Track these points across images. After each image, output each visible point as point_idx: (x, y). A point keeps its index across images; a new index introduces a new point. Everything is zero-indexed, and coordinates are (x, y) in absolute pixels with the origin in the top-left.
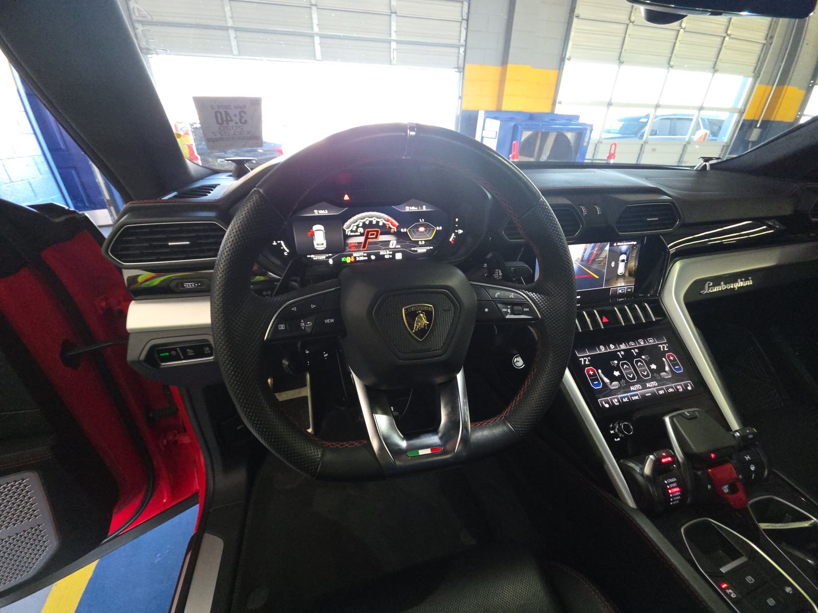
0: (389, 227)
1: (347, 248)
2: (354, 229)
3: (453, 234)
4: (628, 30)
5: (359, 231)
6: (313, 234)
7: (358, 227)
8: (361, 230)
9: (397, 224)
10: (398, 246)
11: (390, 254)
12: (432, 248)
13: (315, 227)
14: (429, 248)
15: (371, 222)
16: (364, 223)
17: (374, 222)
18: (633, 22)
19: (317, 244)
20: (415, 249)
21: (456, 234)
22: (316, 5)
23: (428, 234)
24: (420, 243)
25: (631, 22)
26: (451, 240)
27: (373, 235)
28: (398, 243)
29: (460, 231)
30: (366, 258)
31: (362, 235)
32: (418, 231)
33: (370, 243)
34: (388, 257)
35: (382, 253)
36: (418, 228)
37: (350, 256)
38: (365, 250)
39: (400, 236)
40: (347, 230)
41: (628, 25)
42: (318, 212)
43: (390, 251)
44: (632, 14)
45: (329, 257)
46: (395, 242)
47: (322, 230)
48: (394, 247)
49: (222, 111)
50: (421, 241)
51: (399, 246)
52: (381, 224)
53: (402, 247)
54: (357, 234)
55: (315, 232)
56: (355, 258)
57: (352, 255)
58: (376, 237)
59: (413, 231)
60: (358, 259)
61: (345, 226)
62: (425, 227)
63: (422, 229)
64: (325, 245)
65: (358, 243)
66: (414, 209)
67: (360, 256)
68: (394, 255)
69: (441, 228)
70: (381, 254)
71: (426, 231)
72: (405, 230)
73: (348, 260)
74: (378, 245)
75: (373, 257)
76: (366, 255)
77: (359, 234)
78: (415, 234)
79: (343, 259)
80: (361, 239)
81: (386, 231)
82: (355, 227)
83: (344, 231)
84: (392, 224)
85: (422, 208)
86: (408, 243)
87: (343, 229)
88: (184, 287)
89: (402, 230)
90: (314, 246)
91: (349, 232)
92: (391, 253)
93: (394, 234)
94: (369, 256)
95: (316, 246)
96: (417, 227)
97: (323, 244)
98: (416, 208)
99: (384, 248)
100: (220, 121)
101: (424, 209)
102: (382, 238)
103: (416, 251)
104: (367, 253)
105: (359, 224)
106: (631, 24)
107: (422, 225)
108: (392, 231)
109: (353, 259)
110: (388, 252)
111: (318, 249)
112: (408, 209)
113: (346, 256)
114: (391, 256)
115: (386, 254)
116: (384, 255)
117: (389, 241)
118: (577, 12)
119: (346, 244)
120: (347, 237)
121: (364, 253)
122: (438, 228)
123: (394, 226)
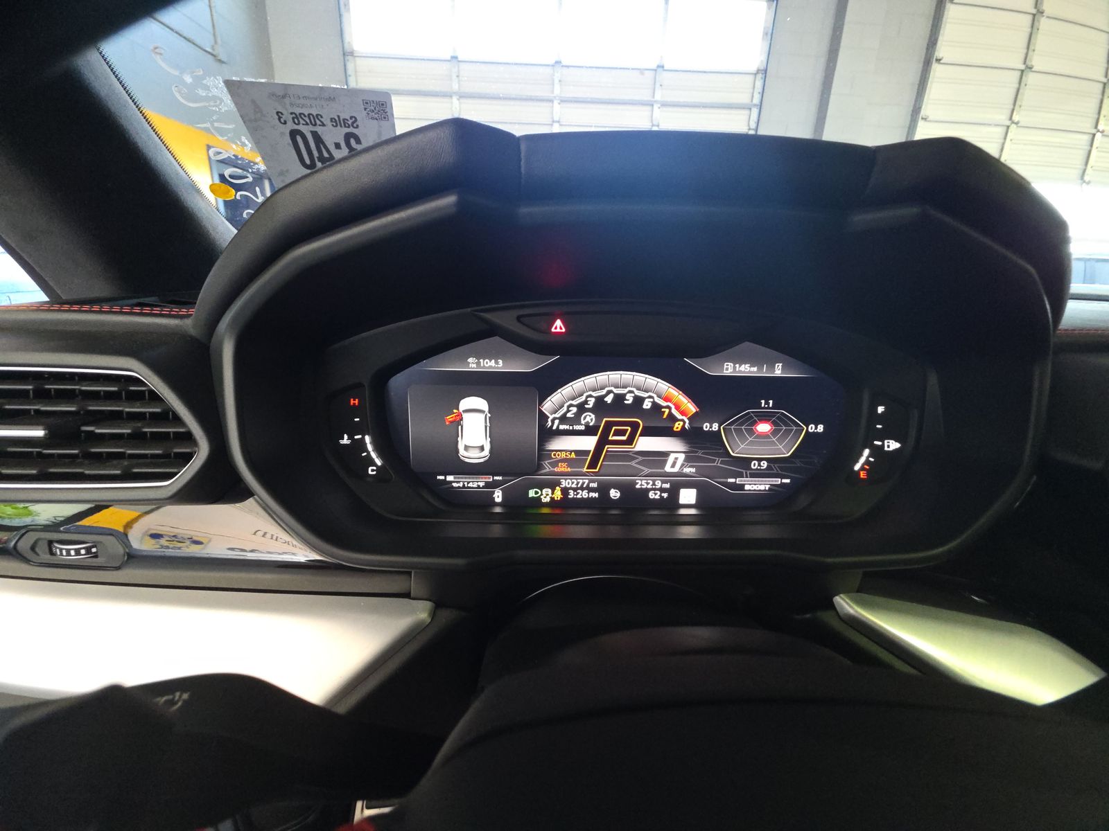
0: (670, 414)
1: (546, 463)
2: (569, 415)
3: (867, 452)
4: (1009, 134)
5: (583, 422)
6: (458, 421)
7: (582, 408)
8: (589, 418)
9: (692, 408)
10: (687, 470)
11: (662, 490)
12: (788, 481)
13: (468, 403)
14: (778, 481)
15: (620, 398)
16: (600, 400)
17: (629, 399)
18: (1017, 123)
19: (466, 448)
20: (739, 481)
21: (878, 452)
23: (781, 440)
24: (754, 465)
25: (1013, 122)
26: (857, 467)
27: (622, 433)
28: (689, 459)
29: (893, 445)
30: (595, 495)
31: (589, 431)
32: (751, 432)
33: (612, 456)
34: (657, 497)
35: (641, 484)
36: (755, 423)
37: (553, 485)
38: (596, 474)
39: (694, 437)
40: (551, 417)
41: (1008, 127)
42: (478, 364)
43: (663, 482)
44: (1015, 113)
45: (495, 485)
46: (682, 457)
47: (482, 412)
48: (676, 469)
49: (307, 130)
50: (759, 460)
51: (693, 470)
52: (647, 405)
53: (700, 472)
54: (577, 427)
55: (464, 415)
56: (565, 491)
57: (559, 484)
58: (630, 441)
59: (739, 431)
60: (572, 494)
61: (547, 406)
62: (774, 423)
63: (763, 428)
64: (486, 452)
65: (578, 452)
66: (746, 370)
67: (581, 487)
68: (674, 492)
69: (821, 428)
70: (638, 486)
71: (774, 433)
72: (715, 427)
73: (546, 495)
74: (633, 463)
75: (614, 494)
76: (594, 485)
77: (582, 428)
78: (743, 439)
79: (532, 493)
80: (588, 443)
81: (659, 425)
82: (574, 410)
83: (543, 417)
84: (677, 408)
85: (772, 368)
86: (718, 462)
87: (541, 413)
88: (54, 553)
89: (706, 426)
90: (457, 451)
91: (557, 422)
92: (667, 486)
93: (682, 435)
94: (603, 489)
95: (462, 452)
96: (752, 422)
97: (482, 448)
98: (755, 369)
99: (647, 471)
100: (308, 162)
101: (778, 371)
102: (645, 444)
103: (741, 487)
104: (600, 483)
105: (586, 402)
106: (1014, 126)
107: (765, 417)
108: (678, 426)
109: (558, 495)
110: (658, 484)
111: (467, 460)
112: (729, 369)
113: (541, 485)
114: (665, 495)
115: (654, 488)
116: (648, 490)
117: (665, 454)
119: (543, 454)
120: (548, 434)
121: (591, 481)
122: (812, 428)
123: (683, 413)
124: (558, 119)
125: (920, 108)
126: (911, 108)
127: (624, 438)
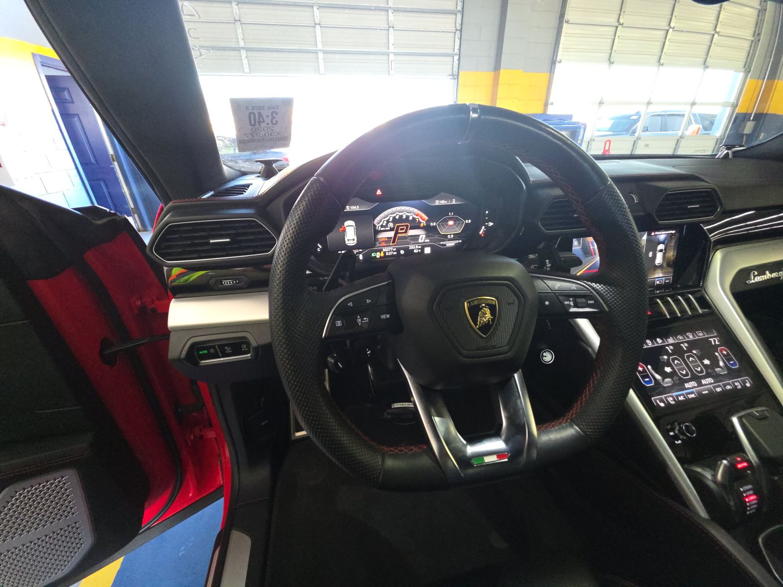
0: (419, 221)
1: (377, 243)
2: (384, 224)
3: (483, 227)
4: (618, 32)
5: (389, 226)
6: (344, 230)
7: (388, 221)
8: (391, 225)
9: (426, 218)
10: (427, 241)
11: (419, 249)
12: (460, 241)
13: (347, 223)
14: (457, 242)
15: (401, 217)
16: (394, 218)
17: (404, 217)
18: (622, 25)
19: (348, 240)
20: (444, 243)
21: (487, 227)
22: (320, 24)
23: (457, 227)
24: (449, 237)
25: (620, 24)
26: (481, 233)
27: (403, 229)
28: (427, 237)
29: (491, 224)
30: (395, 253)
31: (392, 230)
32: (447, 225)
33: (400, 238)
34: (417, 252)
35: (411, 247)
36: (447, 221)
37: (380, 251)
38: (395, 245)
39: (429, 230)
40: (378, 226)
41: (617, 27)
42: (350, 208)
43: (419, 246)
44: (621, 17)
45: (360, 253)
46: (424, 236)
47: (353, 226)
48: (423, 241)
49: (256, 112)
50: (450, 235)
51: (428, 240)
52: (411, 218)
53: (430, 242)
54: (387, 229)
55: (347, 228)
56: (385, 253)
57: (382, 250)
58: (406, 232)
59: (443, 225)
60: (387, 254)
61: (376, 222)
62: (454, 221)
63: (451, 223)
64: (355, 241)
65: (388, 238)
66: (443, 202)
67: (389, 250)
68: (422, 249)
69: (470, 221)
70: (410, 248)
71: (455, 224)
72: (435, 224)
73: (378, 255)
74: (408, 240)
75: (402, 252)
76: (395, 249)
77: (389, 229)
78: (444, 227)
79: (373, 255)
80: (391, 234)
81: (415, 225)
82: (385, 222)
83: (375, 226)
84: (421, 218)
85: (452, 201)
86: (437, 237)
87: (374, 225)
88: (222, 284)
89: (432, 224)
90: (345, 242)
91: (380, 227)
92: (420, 247)
93: (423, 228)
94: (398, 250)
95: (347, 242)
96: (446, 221)
97: (354, 240)
98: (446, 202)
99: (412, 242)
100: (253, 123)
101: (454, 202)
102: (412, 232)
103: (445, 245)
104: (396, 248)
105: (389, 219)
106: (620, 26)
107: (451, 219)
108: (422, 225)
109: (382, 254)
110: (417, 247)
111: (349, 245)
112: (437, 203)
113: (376, 251)
114: (420, 251)
115: (415, 248)
116: (413, 250)
117: (419, 236)
118: (566, 17)
119: (376, 240)
120: (377, 232)
121: (394, 248)
122: (467, 221)
123: (423, 220)
124: (318, 22)
125: (564, 14)
126: (559, 14)
127: (404, 231)
